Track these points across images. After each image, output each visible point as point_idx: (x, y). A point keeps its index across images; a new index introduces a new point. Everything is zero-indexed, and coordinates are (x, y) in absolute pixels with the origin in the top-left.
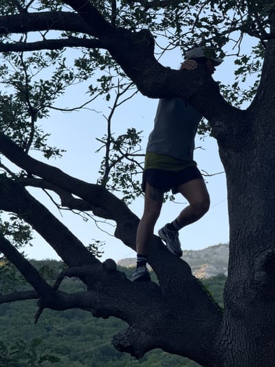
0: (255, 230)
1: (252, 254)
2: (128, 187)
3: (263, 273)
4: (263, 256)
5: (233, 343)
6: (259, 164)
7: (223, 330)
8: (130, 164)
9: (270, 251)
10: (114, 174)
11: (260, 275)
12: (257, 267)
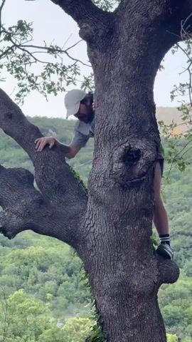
0: (116, 125)
1: (112, 147)
2: (23, 79)
3: (121, 165)
4: (121, 150)
5: (95, 227)
6: (122, 64)
7: (87, 215)
8: (22, 54)
9: (127, 145)
10: (9, 64)
11: (118, 166)
12: (116, 159)
